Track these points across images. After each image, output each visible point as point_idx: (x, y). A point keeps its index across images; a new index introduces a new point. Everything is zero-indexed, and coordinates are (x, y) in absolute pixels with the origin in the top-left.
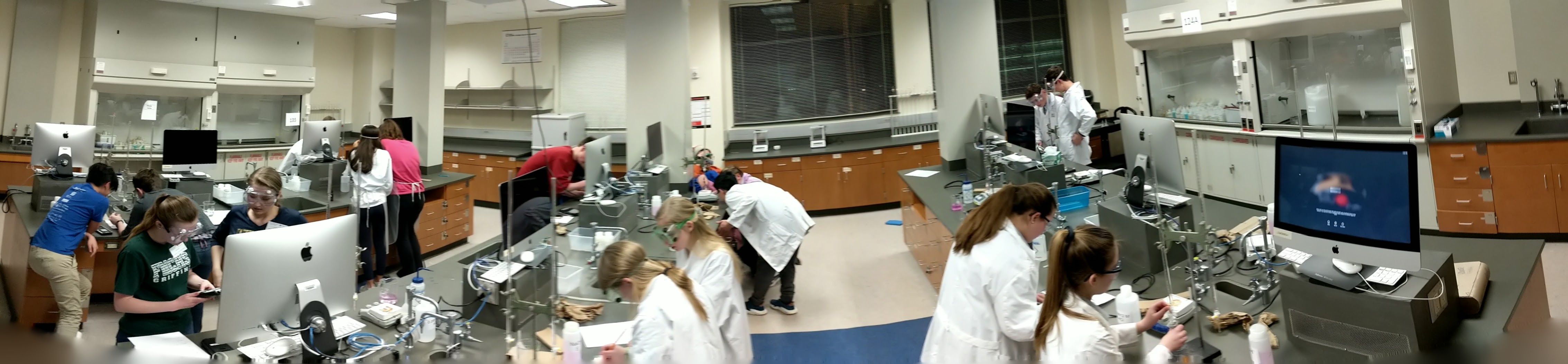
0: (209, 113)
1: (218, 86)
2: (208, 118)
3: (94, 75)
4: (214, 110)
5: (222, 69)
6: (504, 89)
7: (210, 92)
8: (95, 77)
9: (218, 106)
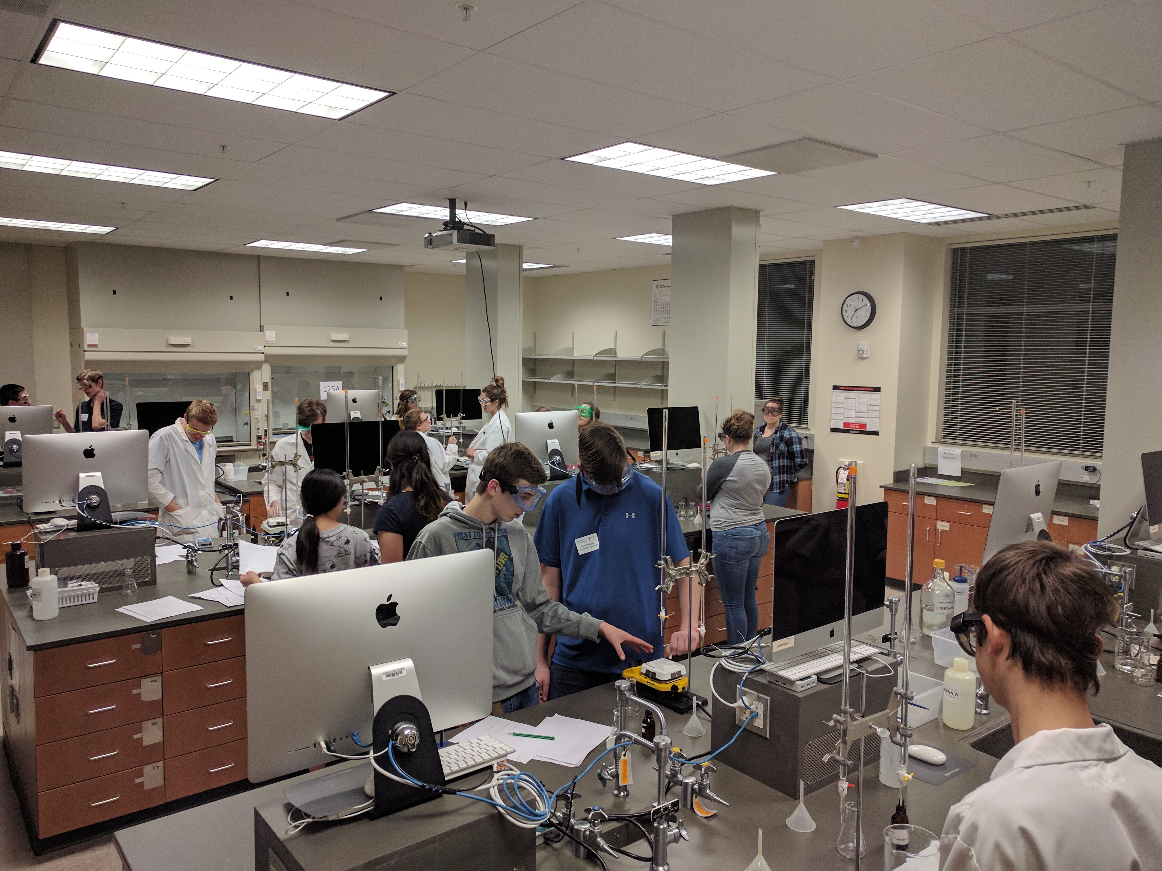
0: (259, 392)
1: (266, 356)
2: (258, 398)
3: (85, 351)
4: (265, 387)
5: (270, 335)
6: (643, 360)
7: (258, 365)
8: (86, 353)
9: (272, 383)
